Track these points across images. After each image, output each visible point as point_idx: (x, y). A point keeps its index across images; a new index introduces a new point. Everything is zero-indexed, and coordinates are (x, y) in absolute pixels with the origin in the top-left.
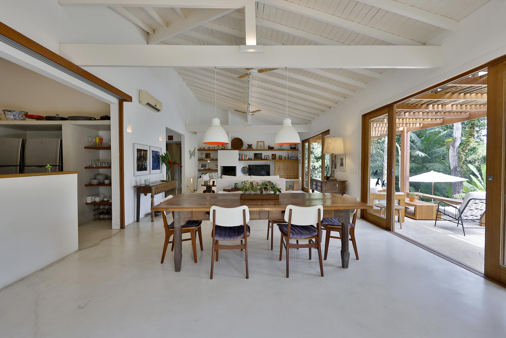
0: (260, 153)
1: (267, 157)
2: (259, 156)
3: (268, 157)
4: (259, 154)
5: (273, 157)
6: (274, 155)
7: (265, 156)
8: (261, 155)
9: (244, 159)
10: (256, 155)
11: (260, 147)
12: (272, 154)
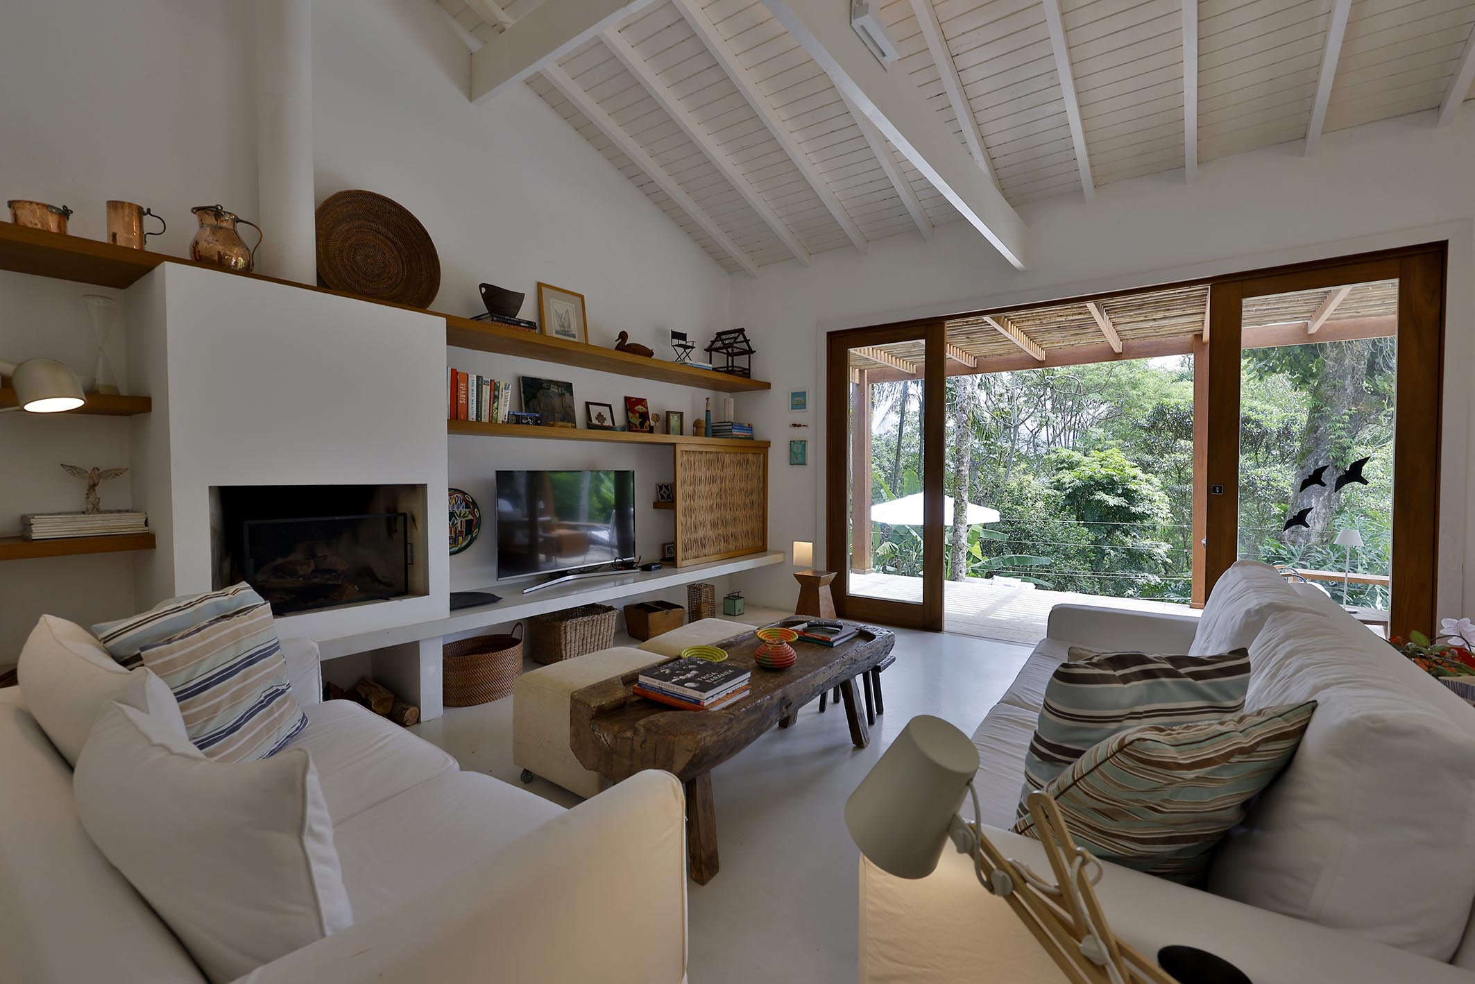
0: (557, 383)
1: (600, 417)
2: (557, 401)
3: (605, 411)
4: (554, 389)
5: (636, 420)
6: (639, 408)
7: (588, 404)
8: (567, 395)
9: (472, 416)
10: (535, 397)
11: (559, 329)
12: (627, 399)
